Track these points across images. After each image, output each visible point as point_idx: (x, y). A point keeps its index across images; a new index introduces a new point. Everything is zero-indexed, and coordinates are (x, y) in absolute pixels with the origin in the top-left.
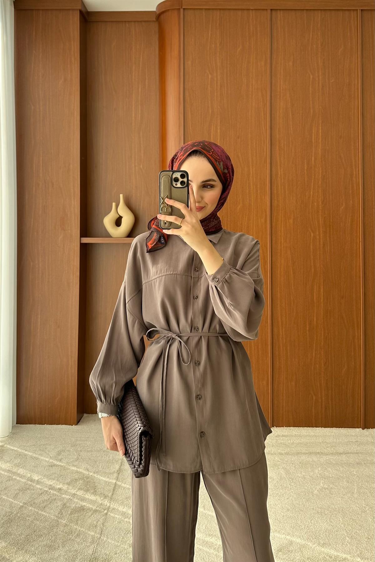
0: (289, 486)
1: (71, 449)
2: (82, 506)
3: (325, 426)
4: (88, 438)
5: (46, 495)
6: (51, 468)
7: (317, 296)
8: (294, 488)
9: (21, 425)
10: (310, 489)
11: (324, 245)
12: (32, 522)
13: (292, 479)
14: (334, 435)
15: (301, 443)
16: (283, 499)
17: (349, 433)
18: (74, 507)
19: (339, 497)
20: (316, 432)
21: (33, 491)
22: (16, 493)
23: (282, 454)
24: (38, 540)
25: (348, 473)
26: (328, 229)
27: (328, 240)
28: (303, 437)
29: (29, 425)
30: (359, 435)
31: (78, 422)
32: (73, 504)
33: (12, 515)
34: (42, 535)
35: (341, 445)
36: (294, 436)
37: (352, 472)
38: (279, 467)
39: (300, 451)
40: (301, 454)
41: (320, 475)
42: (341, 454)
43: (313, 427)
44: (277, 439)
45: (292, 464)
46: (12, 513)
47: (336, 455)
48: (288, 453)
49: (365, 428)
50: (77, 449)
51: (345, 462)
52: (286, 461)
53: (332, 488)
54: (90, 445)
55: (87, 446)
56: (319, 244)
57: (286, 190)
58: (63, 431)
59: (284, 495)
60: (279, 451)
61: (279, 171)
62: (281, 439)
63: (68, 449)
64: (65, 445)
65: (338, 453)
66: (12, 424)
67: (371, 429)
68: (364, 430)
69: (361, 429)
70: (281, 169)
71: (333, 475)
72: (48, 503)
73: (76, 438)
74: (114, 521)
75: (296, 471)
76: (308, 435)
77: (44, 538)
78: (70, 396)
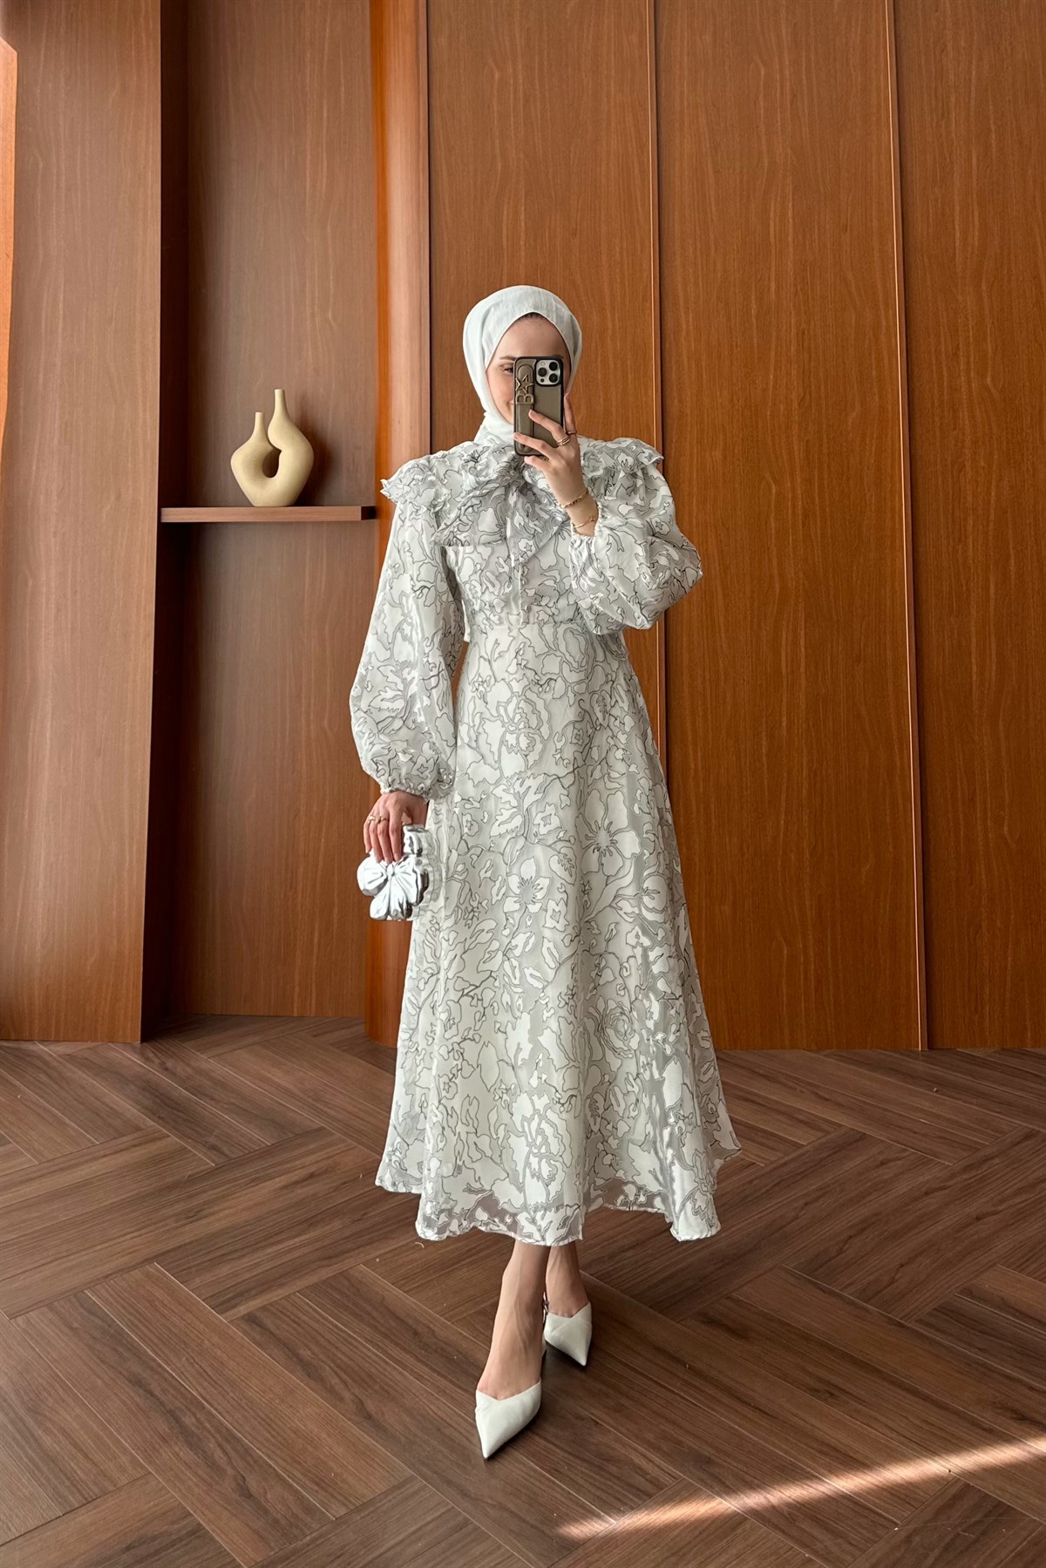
7: (789, 659)
11: (806, 516)
26: (816, 472)
27: (817, 503)
56: (794, 513)
57: (704, 373)
61: (683, 321)
70: (687, 314)
78: (127, 952)
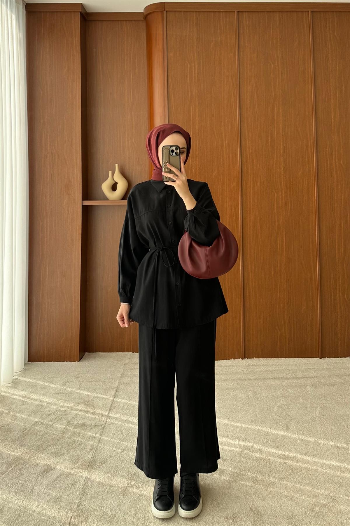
0: (255, 404)
1: (74, 380)
2: (83, 423)
3: (289, 357)
4: (89, 371)
5: (54, 415)
6: (58, 395)
7: (280, 246)
8: (259, 405)
9: (32, 363)
10: (271, 405)
11: (286, 203)
12: (42, 435)
13: (258, 399)
14: (296, 364)
15: (268, 371)
16: (249, 414)
17: (308, 362)
18: (76, 424)
19: (295, 411)
20: (281, 362)
21: (43, 412)
22: (28, 414)
23: (251, 380)
24: (47, 449)
25: (305, 392)
26: (289, 190)
27: (289, 199)
28: (270, 366)
29: (38, 363)
30: (316, 363)
31: (80, 359)
32: (76, 421)
33: (25, 431)
34: (50, 445)
35: (300, 371)
36: (262, 366)
37: (308, 391)
38: (248, 389)
39: (267, 377)
40: (267, 379)
41: (281, 394)
42: (300, 378)
43: (279, 358)
44: (247, 368)
45: (259, 387)
46: (26, 429)
47: (296, 379)
48: (256, 378)
49: (322, 357)
50: (79, 380)
51: (303, 384)
52: (254, 385)
53: (290, 404)
54: (90, 377)
55: (88, 378)
56: (282, 202)
58: (68, 367)
59: (250, 410)
60: (248, 377)
62: (251, 368)
63: (71, 380)
64: (70, 378)
65: (298, 377)
66: (25, 362)
67: (327, 359)
68: (321, 359)
69: (318, 358)
71: (292, 395)
72: (55, 421)
73: (79, 372)
74: (110, 433)
75: (262, 392)
76: (274, 365)
77: (52, 448)
78: (74, 336)
